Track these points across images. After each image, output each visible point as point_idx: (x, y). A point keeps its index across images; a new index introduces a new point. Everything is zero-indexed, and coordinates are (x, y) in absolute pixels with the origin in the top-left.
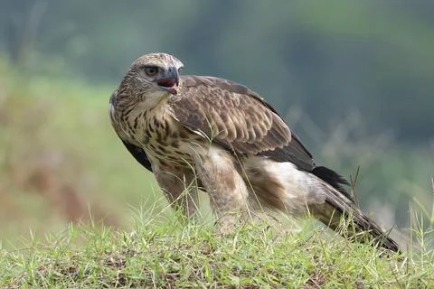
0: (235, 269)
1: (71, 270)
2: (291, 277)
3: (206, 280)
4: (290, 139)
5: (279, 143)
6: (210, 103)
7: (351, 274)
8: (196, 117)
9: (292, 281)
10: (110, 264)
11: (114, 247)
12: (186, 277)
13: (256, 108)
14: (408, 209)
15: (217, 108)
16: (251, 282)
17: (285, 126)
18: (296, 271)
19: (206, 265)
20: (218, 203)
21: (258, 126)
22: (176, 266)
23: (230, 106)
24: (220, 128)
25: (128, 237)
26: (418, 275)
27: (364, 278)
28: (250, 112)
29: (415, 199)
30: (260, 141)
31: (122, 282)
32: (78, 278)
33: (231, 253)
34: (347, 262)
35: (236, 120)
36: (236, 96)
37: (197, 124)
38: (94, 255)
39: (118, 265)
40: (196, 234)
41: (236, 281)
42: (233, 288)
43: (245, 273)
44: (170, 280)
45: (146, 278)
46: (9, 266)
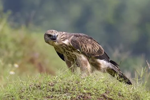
0: (85, 88)
1: (39, 86)
3: (76, 91)
4: (104, 53)
5: (100, 54)
6: (82, 42)
7: (117, 91)
8: (78, 46)
9: (101, 92)
10: (50, 85)
11: (51, 80)
12: (71, 90)
13: (95, 44)
14: (134, 73)
15: (84, 43)
16: (89, 92)
17: (103, 49)
18: (102, 89)
19: (77, 87)
20: (82, 69)
21: (95, 49)
22: (68, 86)
23: (88, 43)
24: (85, 49)
25: (55, 78)
26: (136, 92)
27: (121, 92)
28: (93, 45)
29: (137, 70)
30: (95, 53)
31: (53, 90)
32: (41, 89)
33: (84, 83)
34: (116, 87)
35: (89, 47)
36: (90, 40)
37: (78, 48)
38: (45, 82)
39: (52, 86)
40: (74, 78)
41: (85, 91)
42: (84, 93)
43: (87, 89)
44: (66, 90)
45: (60, 90)
46: (21, 85)
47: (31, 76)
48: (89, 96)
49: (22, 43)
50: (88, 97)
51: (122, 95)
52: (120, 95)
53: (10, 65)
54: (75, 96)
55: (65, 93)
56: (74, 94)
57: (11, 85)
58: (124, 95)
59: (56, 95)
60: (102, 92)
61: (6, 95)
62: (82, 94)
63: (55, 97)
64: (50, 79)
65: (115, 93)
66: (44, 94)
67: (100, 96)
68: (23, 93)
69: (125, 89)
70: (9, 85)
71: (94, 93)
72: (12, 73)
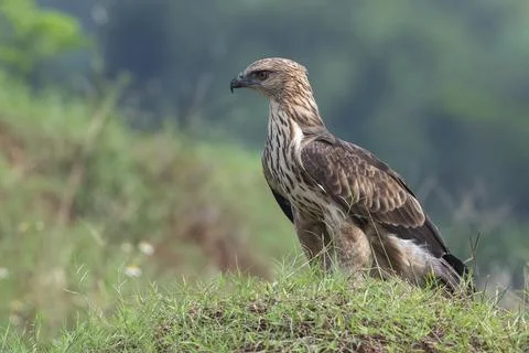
1: (218, 314)
2: (414, 329)
7: (468, 329)
9: (415, 333)
10: (253, 311)
11: (257, 296)
12: (320, 325)
15: (347, 171)
16: (378, 332)
18: (419, 324)
19: (339, 315)
22: (312, 315)
25: (270, 288)
27: (479, 333)
31: (263, 326)
32: (223, 322)
33: (362, 305)
34: (465, 318)
35: (363, 187)
36: (373, 169)
38: (239, 302)
39: (260, 312)
40: (331, 288)
41: (365, 330)
42: (362, 337)
43: (373, 324)
44: (305, 327)
45: (285, 325)
46: (162, 309)
47: (192, 281)
48: (378, 346)
49: (167, 176)
50: (374, 350)
51: (485, 343)
52: (476, 344)
53: (127, 247)
54: (332, 346)
55: (302, 336)
56: (330, 340)
57: (130, 311)
58: (489, 342)
59: (274, 342)
60: (420, 334)
61: (113, 341)
62: (354, 340)
63: (271, 347)
64: (256, 291)
65: (460, 335)
66: (235, 337)
67: (415, 347)
68: (168, 337)
69: (493, 324)
70: (124, 310)
71: (393, 337)
72: (133, 271)
